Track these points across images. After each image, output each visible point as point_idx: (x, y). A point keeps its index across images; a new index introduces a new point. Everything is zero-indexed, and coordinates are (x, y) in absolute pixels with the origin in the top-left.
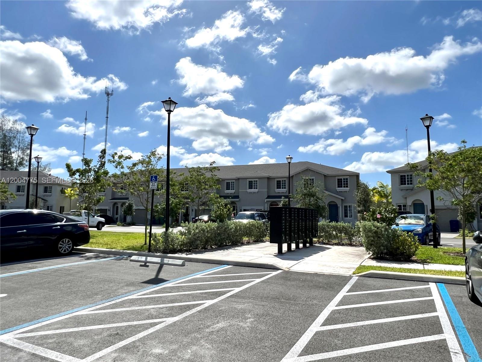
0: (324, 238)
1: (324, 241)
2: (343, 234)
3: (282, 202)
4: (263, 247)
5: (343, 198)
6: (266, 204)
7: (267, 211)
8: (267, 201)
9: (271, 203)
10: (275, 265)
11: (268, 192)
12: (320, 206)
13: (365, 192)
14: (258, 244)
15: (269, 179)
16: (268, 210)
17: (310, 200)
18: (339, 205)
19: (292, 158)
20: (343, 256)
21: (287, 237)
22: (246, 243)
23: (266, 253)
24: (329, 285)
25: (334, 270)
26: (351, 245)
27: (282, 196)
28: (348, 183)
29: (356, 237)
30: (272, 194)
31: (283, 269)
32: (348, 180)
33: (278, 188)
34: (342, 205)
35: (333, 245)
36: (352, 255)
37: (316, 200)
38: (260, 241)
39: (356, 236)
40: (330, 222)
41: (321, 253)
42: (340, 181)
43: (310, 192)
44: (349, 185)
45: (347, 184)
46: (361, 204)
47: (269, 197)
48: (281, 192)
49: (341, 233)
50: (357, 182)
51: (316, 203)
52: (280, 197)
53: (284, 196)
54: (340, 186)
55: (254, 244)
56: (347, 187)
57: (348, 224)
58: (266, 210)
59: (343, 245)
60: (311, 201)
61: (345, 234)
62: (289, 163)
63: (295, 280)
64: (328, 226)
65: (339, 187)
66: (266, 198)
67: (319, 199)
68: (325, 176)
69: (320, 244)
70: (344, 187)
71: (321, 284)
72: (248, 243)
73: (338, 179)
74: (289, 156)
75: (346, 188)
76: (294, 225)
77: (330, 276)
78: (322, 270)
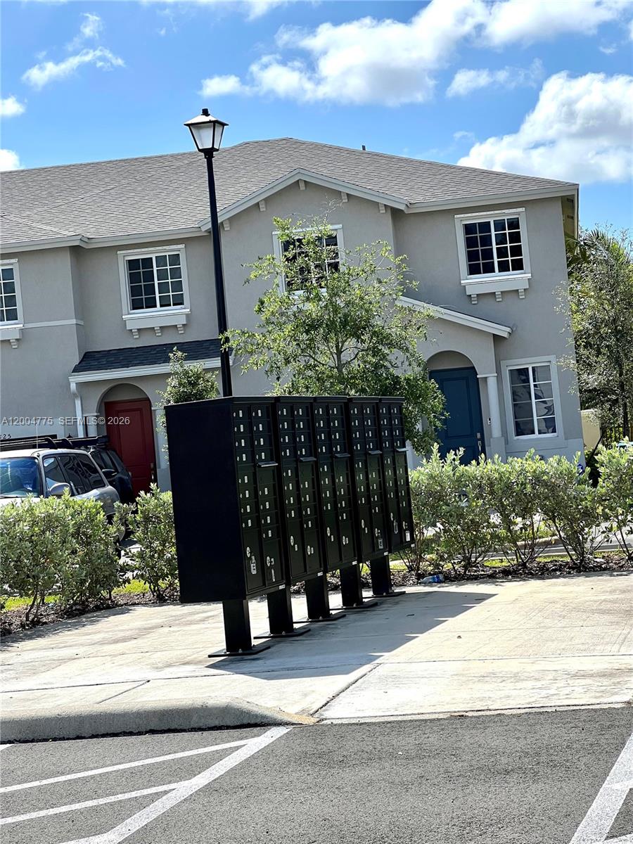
0: (442, 549)
1: (447, 566)
2: (537, 518)
3: (173, 382)
4: (128, 634)
5: (503, 331)
6: (78, 403)
7: (92, 442)
8: (79, 385)
9: (106, 395)
10: (245, 706)
11: (83, 331)
12: (396, 380)
13: (617, 283)
14: (92, 622)
15: (79, 252)
16: (93, 433)
17: (339, 352)
18: (485, 369)
19: (223, 125)
20: (564, 622)
21: (269, 561)
22: (23, 626)
23: (159, 657)
24: (543, 758)
25: (544, 693)
26: (582, 567)
27: (169, 347)
28: (524, 243)
29: (607, 524)
30: (108, 341)
31: (286, 719)
32: (523, 230)
33: (136, 305)
34: (499, 371)
35: (492, 577)
36: (607, 612)
37: (376, 352)
38: (98, 608)
39: (607, 518)
40: (465, 461)
41: (452, 624)
42: (476, 237)
43: (336, 310)
44: (525, 257)
45: (517, 251)
46: (599, 353)
47: (90, 360)
48: (156, 324)
49: (526, 512)
50: (566, 234)
51: (377, 366)
52: (158, 354)
53: (182, 346)
54: (479, 262)
55: (68, 627)
56: (518, 265)
57: (559, 462)
58: (81, 435)
59: (544, 572)
60: (345, 357)
61: (551, 515)
62: (209, 153)
63: (370, 758)
64: (459, 482)
65: (473, 270)
66: (77, 369)
67: (391, 345)
68: (396, 214)
69: (425, 584)
70: (504, 267)
71: (504, 760)
72: (34, 626)
73: (469, 229)
74: (205, 112)
75: (512, 275)
76: (298, 493)
77: (535, 718)
78: (482, 699)
